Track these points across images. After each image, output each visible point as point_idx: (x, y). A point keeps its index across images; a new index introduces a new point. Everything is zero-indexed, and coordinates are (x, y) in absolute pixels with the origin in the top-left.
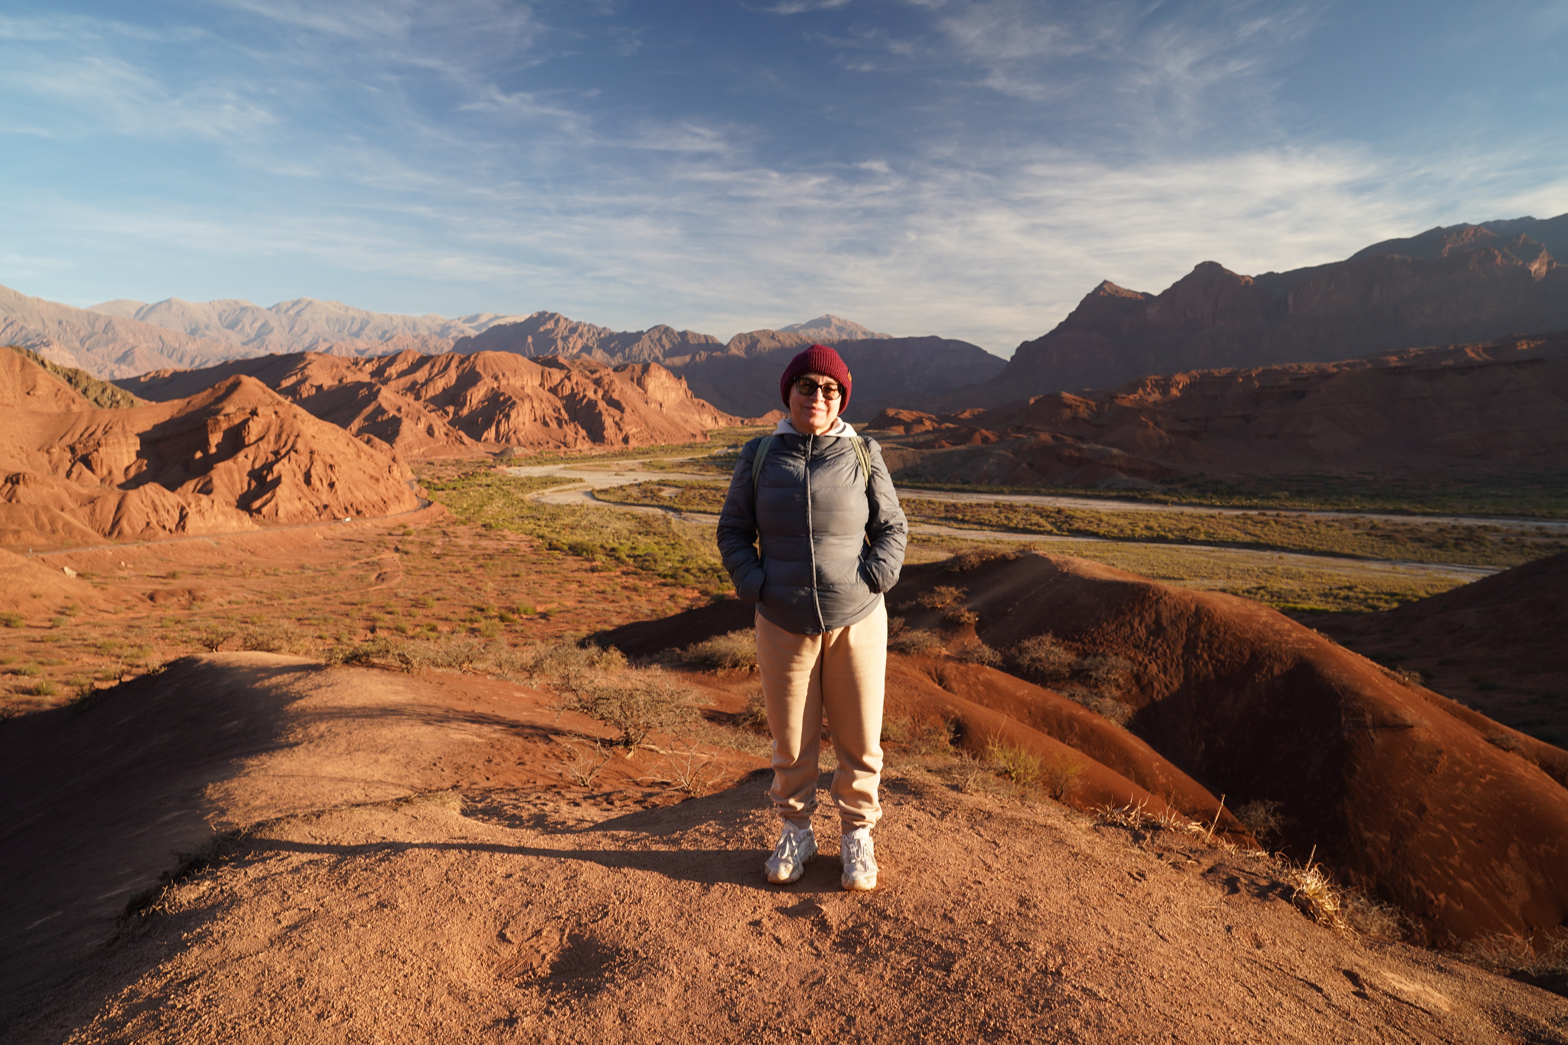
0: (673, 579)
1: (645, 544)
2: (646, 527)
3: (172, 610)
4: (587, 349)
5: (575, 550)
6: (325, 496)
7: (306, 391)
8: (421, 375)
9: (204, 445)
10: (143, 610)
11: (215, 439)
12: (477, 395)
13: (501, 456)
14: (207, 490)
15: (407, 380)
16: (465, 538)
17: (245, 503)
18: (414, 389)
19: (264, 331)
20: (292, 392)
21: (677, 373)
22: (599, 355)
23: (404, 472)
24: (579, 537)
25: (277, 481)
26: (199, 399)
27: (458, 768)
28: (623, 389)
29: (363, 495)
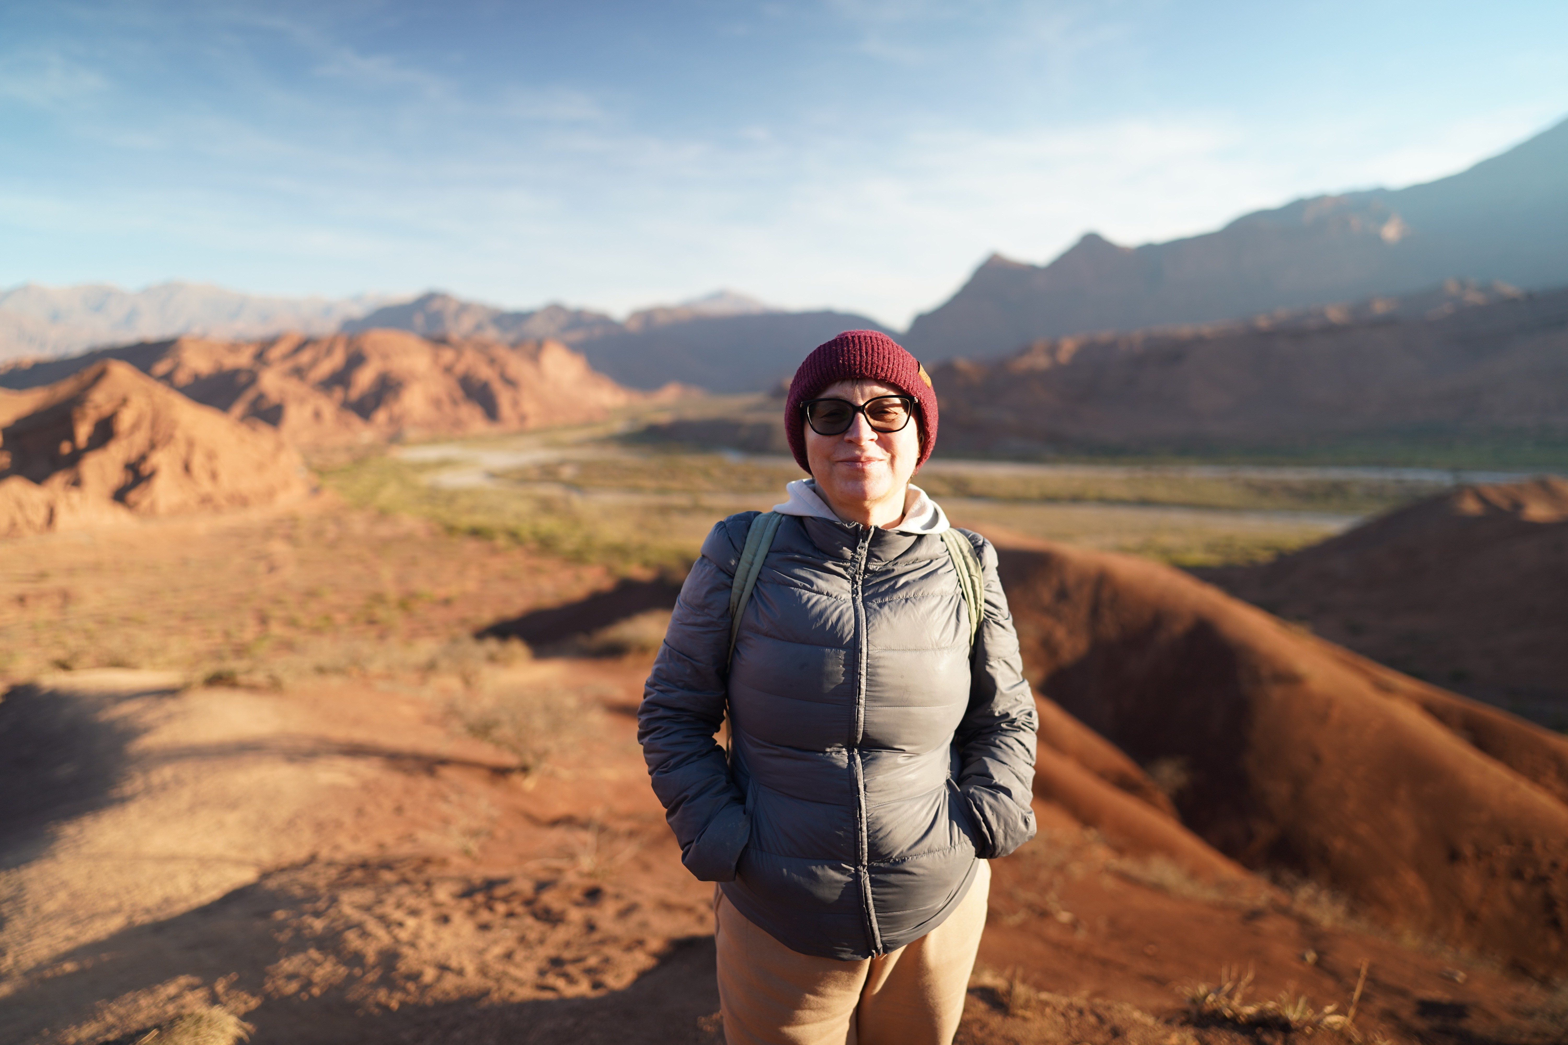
0: (577, 558)
1: (548, 524)
2: (546, 506)
3: (44, 612)
4: (479, 327)
5: (476, 533)
6: (206, 486)
7: (182, 377)
8: (305, 357)
9: (71, 436)
10: (12, 614)
11: (83, 431)
12: (365, 378)
13: (396, 438)
14: (77, 483)
15: (289, 365)
16: (358, 524)
17: (120, 496)
18: (299, 373)
19: (131, 316)
20: (167, 379)
21: (574, 348)
22: (491, 334)
23: (291, 459)
24: (480, 519)
25: (152, 474)
26: (65, 388)
27: (319, 827)
28: (517, 366)
29: (248, 484)
